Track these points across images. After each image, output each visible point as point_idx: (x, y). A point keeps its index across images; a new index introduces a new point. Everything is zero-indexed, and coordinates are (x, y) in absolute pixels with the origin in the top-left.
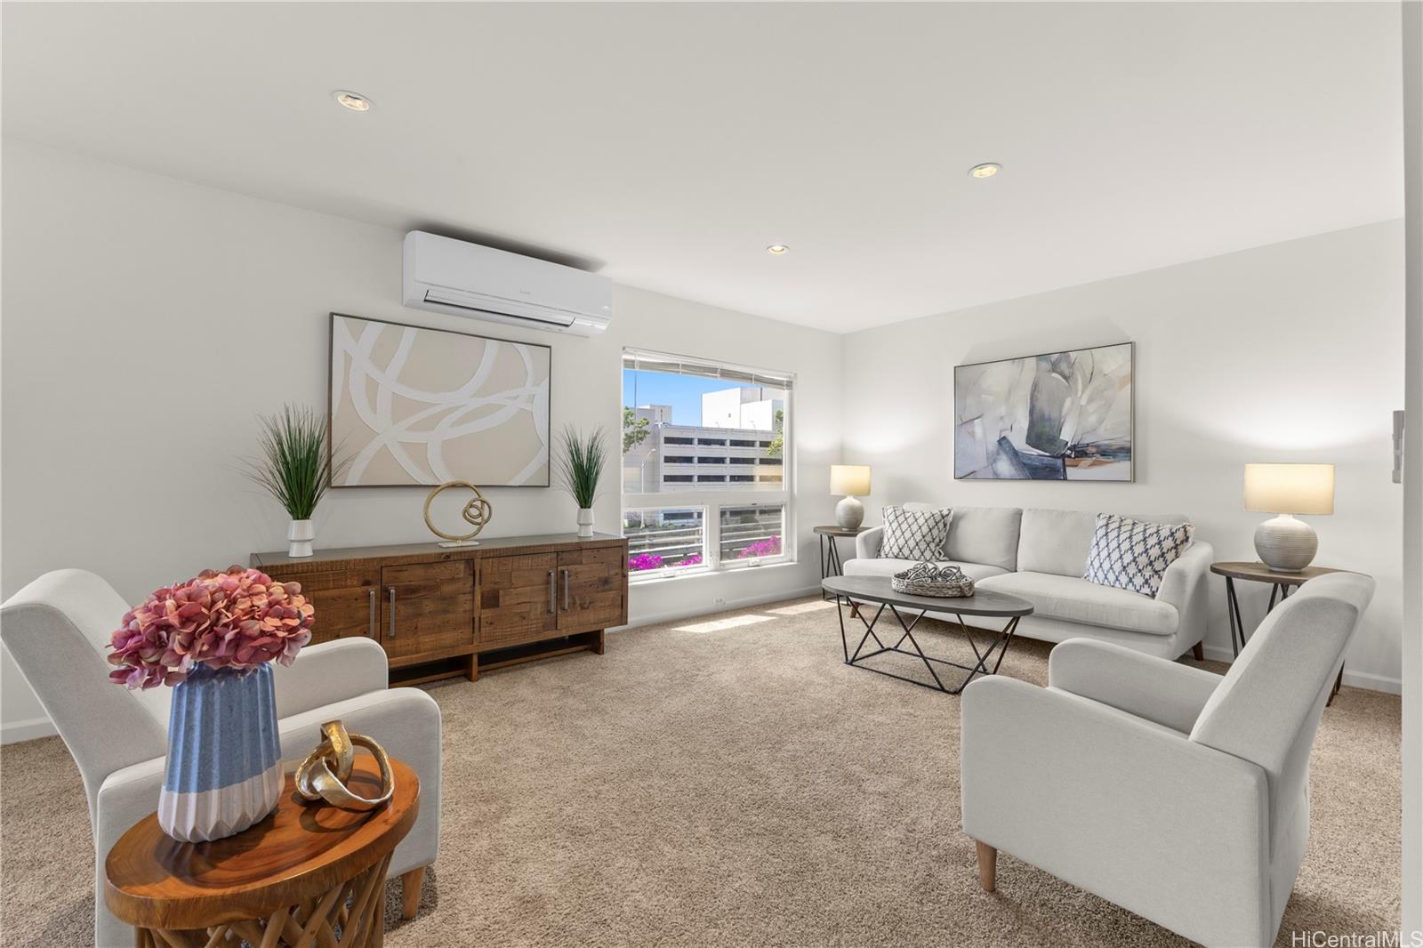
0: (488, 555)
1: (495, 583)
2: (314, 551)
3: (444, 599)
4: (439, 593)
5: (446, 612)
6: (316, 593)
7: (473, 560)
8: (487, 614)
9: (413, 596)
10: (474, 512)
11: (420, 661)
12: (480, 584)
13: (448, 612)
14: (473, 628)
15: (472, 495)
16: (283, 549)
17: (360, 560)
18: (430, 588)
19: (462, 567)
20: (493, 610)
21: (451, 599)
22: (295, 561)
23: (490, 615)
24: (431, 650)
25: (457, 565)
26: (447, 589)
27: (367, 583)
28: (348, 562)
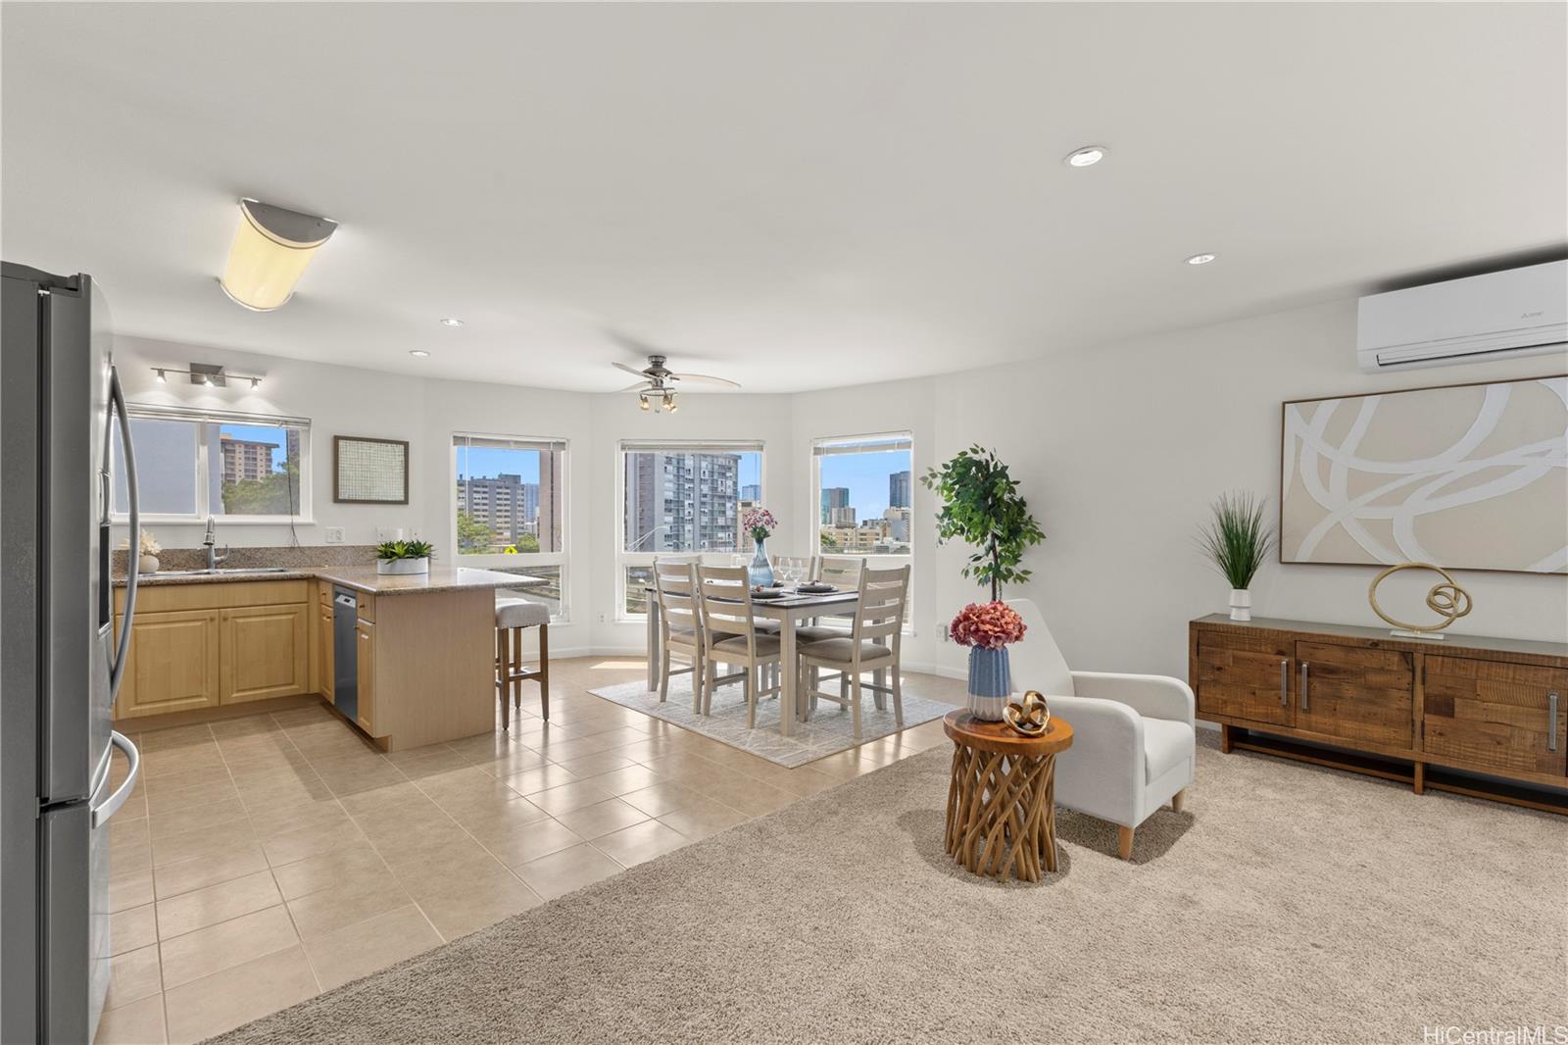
0: (1435, 652)
1: (1447, 688)
2: (1252, 618)
3: (1370, 688)
4: (1363, 680)
5: (1372, 702)
6: (1235, 652)
7: (1412, 653)
8: (1432, 721)
9: (1330, 676)
10: (1440, 600)
11: (1340, 745)
12: (1423, 683)
13: (1375, 703)
14: (1413, 732)
15: (1438, 580)
16: (1225, 612)
17: (1274, 631)
18: (1355, 673)
19: (1396, 659)
20: (1443, 719)
21: (1381, 690)
22: (1233, 623)
23: (1439, 723)
24: (1353, 737)
25: (1388, 656)
26: (1375, 679)
27: (1281, 653)
28: (1262, 630)
